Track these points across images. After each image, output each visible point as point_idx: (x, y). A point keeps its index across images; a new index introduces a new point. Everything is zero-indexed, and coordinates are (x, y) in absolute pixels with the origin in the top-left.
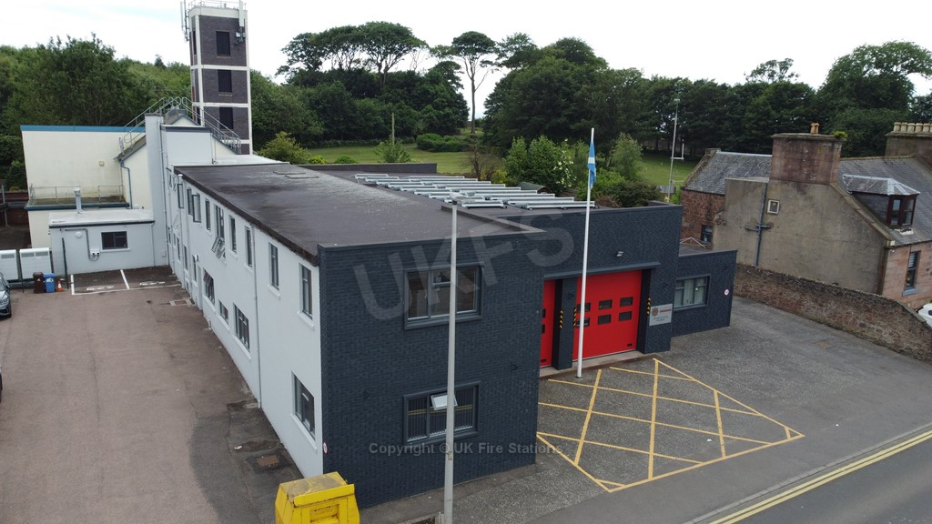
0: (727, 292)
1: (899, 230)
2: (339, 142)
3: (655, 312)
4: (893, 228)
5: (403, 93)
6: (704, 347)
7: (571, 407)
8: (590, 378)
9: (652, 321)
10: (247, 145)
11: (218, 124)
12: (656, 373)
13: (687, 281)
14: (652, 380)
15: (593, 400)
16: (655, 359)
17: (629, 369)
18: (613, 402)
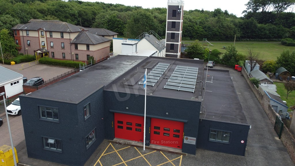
0: (242, 142)
2: (248, 39)
3: (187, 139)
5: (284, 21)
6: (212, 159)
7: (122, 158)
8: (147, 152)
9: (185, 141)
10: (178, 44)
11: (170, 38)
12: (172, 160)
13: (218, 131)
14: (164, 162)
15: (132, 159)
16: (182, 156)
17: (165, 155)
18: (137, 163)
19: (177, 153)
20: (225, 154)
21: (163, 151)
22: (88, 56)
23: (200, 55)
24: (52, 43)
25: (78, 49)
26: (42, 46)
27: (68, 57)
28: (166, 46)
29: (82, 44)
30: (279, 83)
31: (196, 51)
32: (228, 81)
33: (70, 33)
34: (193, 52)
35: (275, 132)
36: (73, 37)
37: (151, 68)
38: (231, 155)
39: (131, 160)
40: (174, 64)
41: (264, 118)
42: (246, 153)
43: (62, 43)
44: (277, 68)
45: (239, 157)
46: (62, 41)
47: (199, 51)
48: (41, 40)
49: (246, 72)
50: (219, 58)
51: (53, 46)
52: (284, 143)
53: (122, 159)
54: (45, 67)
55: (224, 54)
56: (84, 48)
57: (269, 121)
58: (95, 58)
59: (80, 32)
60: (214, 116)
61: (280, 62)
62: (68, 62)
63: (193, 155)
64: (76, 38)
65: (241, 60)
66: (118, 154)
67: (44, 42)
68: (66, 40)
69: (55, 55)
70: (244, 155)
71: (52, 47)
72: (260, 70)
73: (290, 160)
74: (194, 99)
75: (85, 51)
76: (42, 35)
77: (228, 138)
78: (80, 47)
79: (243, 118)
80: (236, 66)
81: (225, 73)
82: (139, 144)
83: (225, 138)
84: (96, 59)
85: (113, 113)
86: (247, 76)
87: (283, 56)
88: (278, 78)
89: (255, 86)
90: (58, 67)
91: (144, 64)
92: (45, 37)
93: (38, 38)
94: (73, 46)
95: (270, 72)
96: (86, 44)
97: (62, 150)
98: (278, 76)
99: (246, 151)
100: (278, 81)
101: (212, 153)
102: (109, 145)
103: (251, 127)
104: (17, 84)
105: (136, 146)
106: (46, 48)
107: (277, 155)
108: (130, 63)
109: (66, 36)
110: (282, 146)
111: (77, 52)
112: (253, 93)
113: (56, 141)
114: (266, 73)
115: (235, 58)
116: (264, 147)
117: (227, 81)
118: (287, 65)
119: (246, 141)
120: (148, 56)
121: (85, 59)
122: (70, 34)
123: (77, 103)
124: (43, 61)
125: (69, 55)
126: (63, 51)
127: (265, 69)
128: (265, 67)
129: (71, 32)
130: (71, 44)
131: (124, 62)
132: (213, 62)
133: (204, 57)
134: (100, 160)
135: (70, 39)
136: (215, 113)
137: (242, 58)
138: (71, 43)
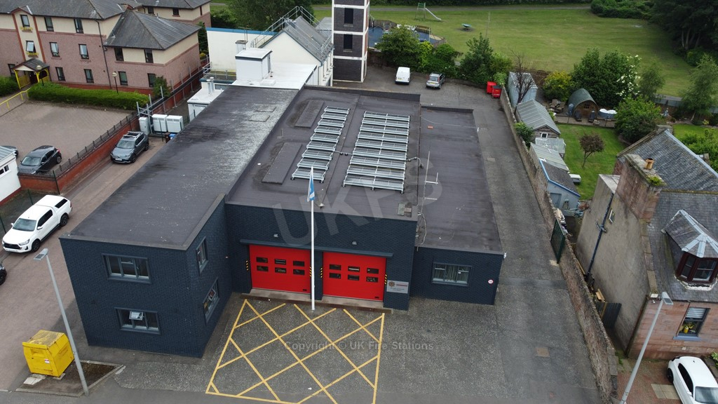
0: (491, 282)
1: (687, 284)
3: (392, 284)
4: (682, 279)
6: (438, 317)
7: (274, 329)
8: (318, 313)
9: (389, 289)
10: (362, 36)
11: (343, 21)
12: (366, 325)
13: (448, 266)
14: (352, 330)
15: (293, 330)
16: (384, 314)
17: (354, 316)
18: (302, 337)
19: (374, 310)
20: (459, 304)
21: (349, 308)
22: (151, 76)
23: (412, 57)
24: (53, 45)
25: (125, 60)
26: (29, 54)
27: (100, 79)
28: (333, 42)
29: (133, 48)
30: (574, 127)
31: (402, 50)
32: (470, 141)
33: (99, 20)
34: (396, 50)
35: (551, 249)
36: (107, 28)
37: (310, 126)
38: (472, 305)
39: (291, 331)
40: (358, 105)
41: (535, 218)
42: (497, 298)
43: (81, 46)
44: (572, 91)
45: (485, 306)
46: (80, 39)
47: (409, 48)
48: (24, 36)
49: (509, 103)
50: (453, 64)
51: (58, 53)
52: (564, 272)
53: (274, 332)
54: (46, 109)
55: (464, 58)
56: (139, 57)
57: (543, 226)
58: (168, 81)
59: (122, 14)
60: (442, 235)
61: (579, 77)
62: (107, 96)
63: (403, 312)
64: (115, 32)
65: (501, 71)
66: (264, 321)
67: (32, 42)
68: (92, 38)
69: (65, 75)
70: (493, 303)
71: (56, 56)
72: (536, 100)
73: (571, 304)
74: (403, 209)
75: (142, 64)
76: (24, 26)
77: (466, 276)
78: (129, 56)
79: (494, 238)
80: (490, 84)
81: (464, 116)
82: (302, 297)
83: (461, 277)
84: (170, 82)
85: (248, 246)
86: (511, 113)
87: (587, 62)
88: (573, 114)
89: (524, 142)
90: (80, 108)
91: (293, 111)
92: (34, 31)
93: (16, 34)
94: (111, 54)
95: (558, 99)
96: (142, 48)
97: (160, 329)
98: (573, 109)
99: (497, 295)
100: (572, 121)
101: (437, 303)
102: (244, 305)
103: (505, 256)
104: (5, 173)
105: (297, 302)
106: (40, 58)
107: (550, 297)
108: (264, 116)
109: (90, 28)
110: (560, 278)
111: (121, 67)
112: (519, 157)
113: (146, 314)
114: (551, 101)
115: (489, 67)
116: (529, 284)
117: (467, 140)
118: (593, 84)
119: (496, 281)
120: (299, 87)
121: (145, 84)
122: (99, 22)
123: (185, 249)
124: (39, 94)
125: (104, 73)
126: (86, 65)
127: (549, 92)
128: (550, 88)
129: (102, 20)
130: (106, 48)
131: (249, 113)
132: (441, 78)
133: (421, 61)
134: (232, 337)
135: (101, 36)
136: (442, 229)
137: (503, 66)
138: (103, 46)
